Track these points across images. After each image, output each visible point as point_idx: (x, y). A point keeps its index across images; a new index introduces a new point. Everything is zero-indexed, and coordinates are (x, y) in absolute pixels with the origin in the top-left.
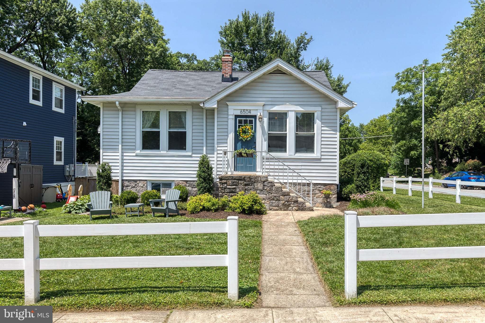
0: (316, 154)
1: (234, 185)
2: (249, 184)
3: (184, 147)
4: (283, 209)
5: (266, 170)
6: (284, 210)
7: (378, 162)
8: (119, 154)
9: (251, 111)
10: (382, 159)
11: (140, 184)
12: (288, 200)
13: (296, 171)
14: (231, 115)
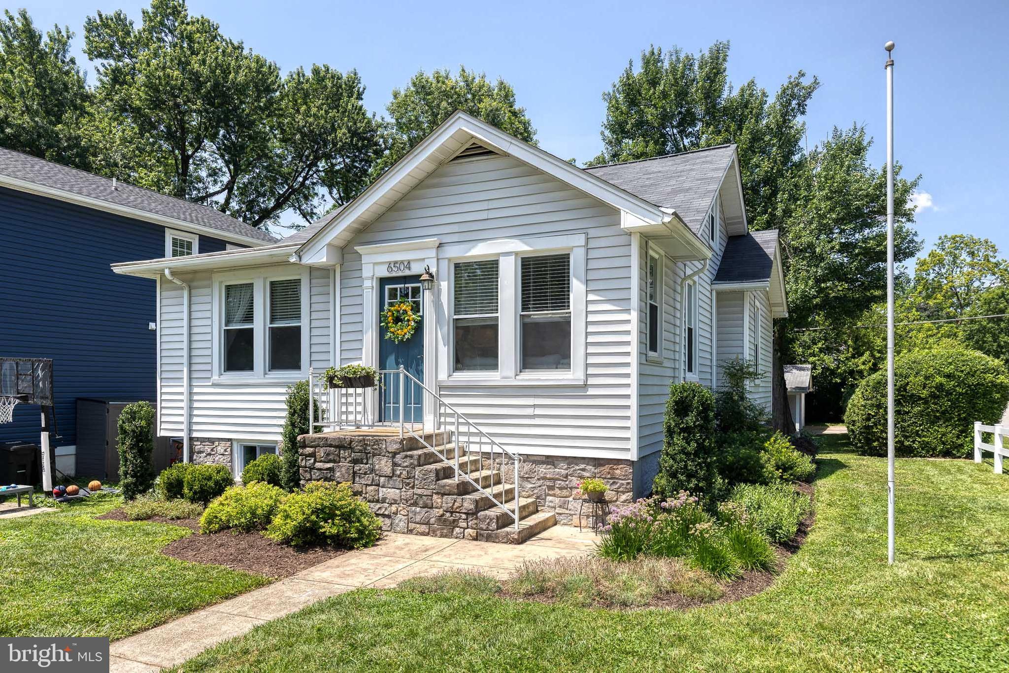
0: (574, 373)
1: (329, 461)
2: (362, 459)
3: (298, 363)
4: (438, 533)
6: (442, 536)
9: (413, 265)
11: (219, 448)
12: (452, 507)
14: (367, 278)
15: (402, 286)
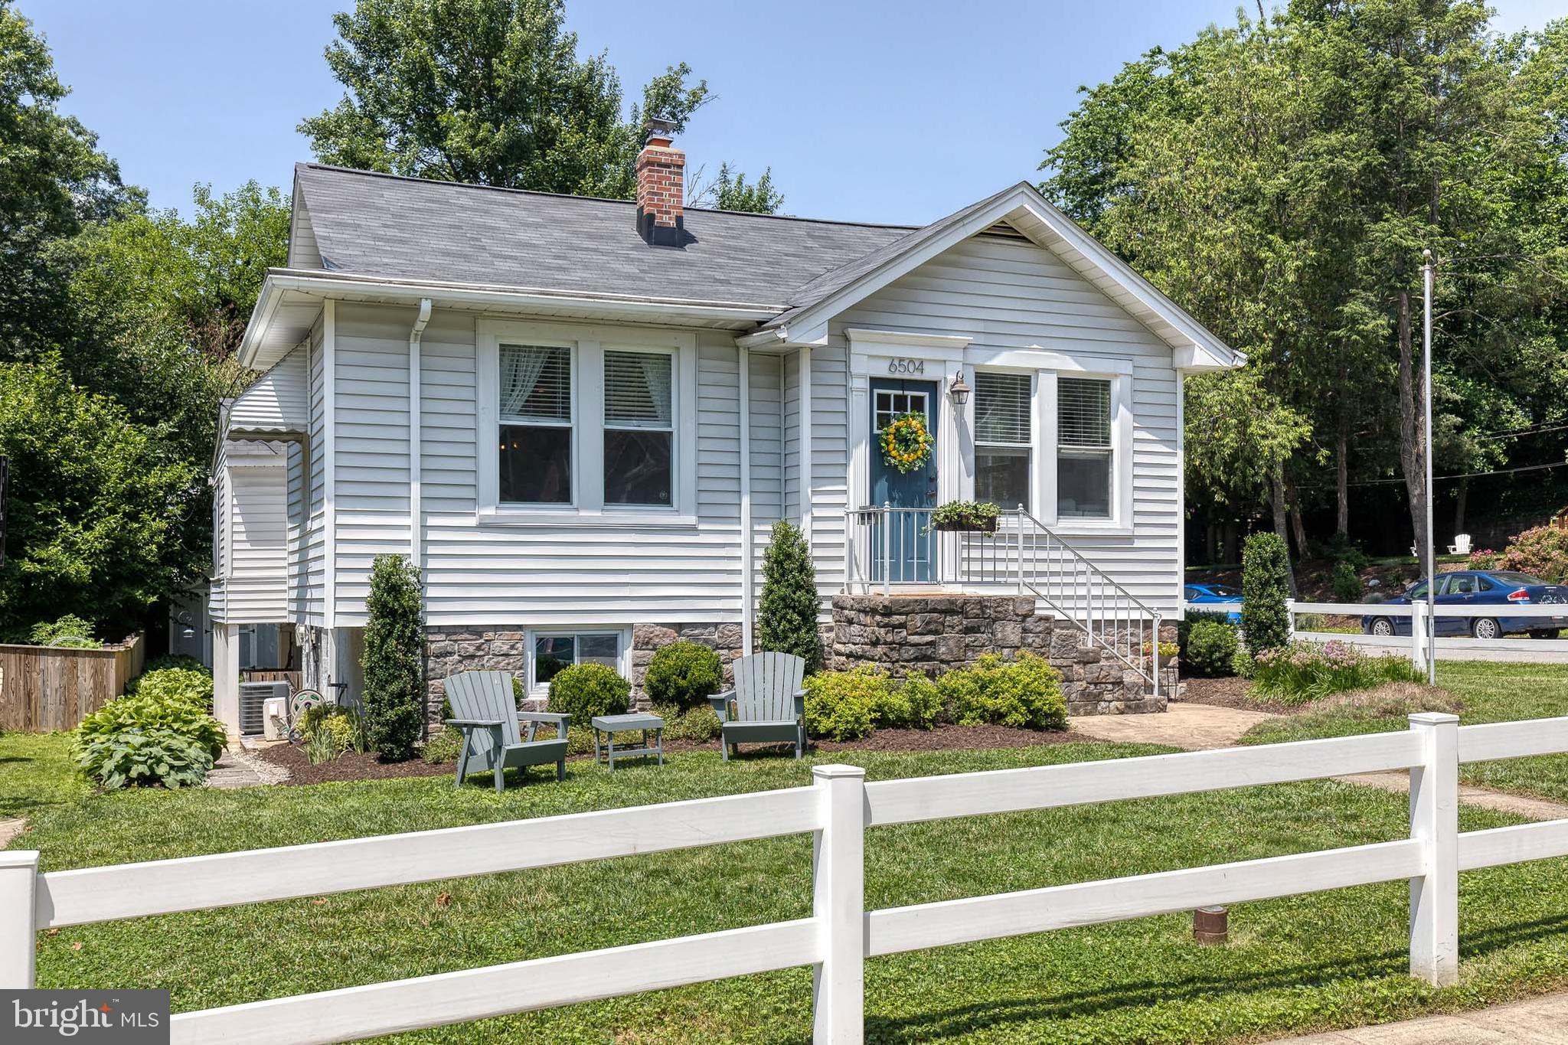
0: (1117, 521)
1: (930, 632)
2: (979, 627)
3: (663, 495)
4: (1082, 710)
5: (1028, 580)
6: (1087, 714)
8: (412, 520)
9: (927, 367)
11: (498, 643)
12: (1098, 678)
13: (1116, 579)
14: (860, 376)
15: (900, 392)
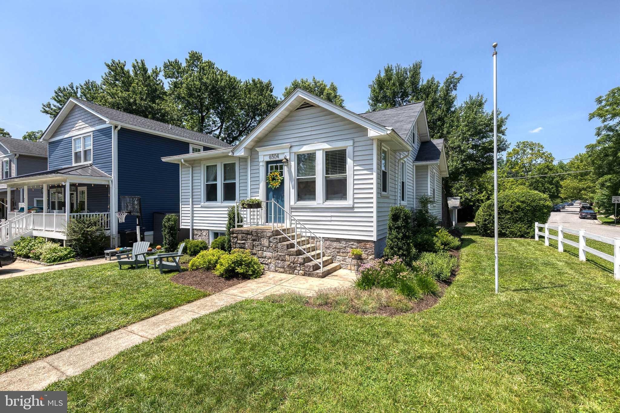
0: (349, 202)
1: (243, 240)
2: (256, 239)
3: (234, 198)
4: (288, 272)
6: (289, 274)
7: (534, 204)
10: (540, 199)
11: (204, 233)
12: (294, 261)
15: (276, 165)
